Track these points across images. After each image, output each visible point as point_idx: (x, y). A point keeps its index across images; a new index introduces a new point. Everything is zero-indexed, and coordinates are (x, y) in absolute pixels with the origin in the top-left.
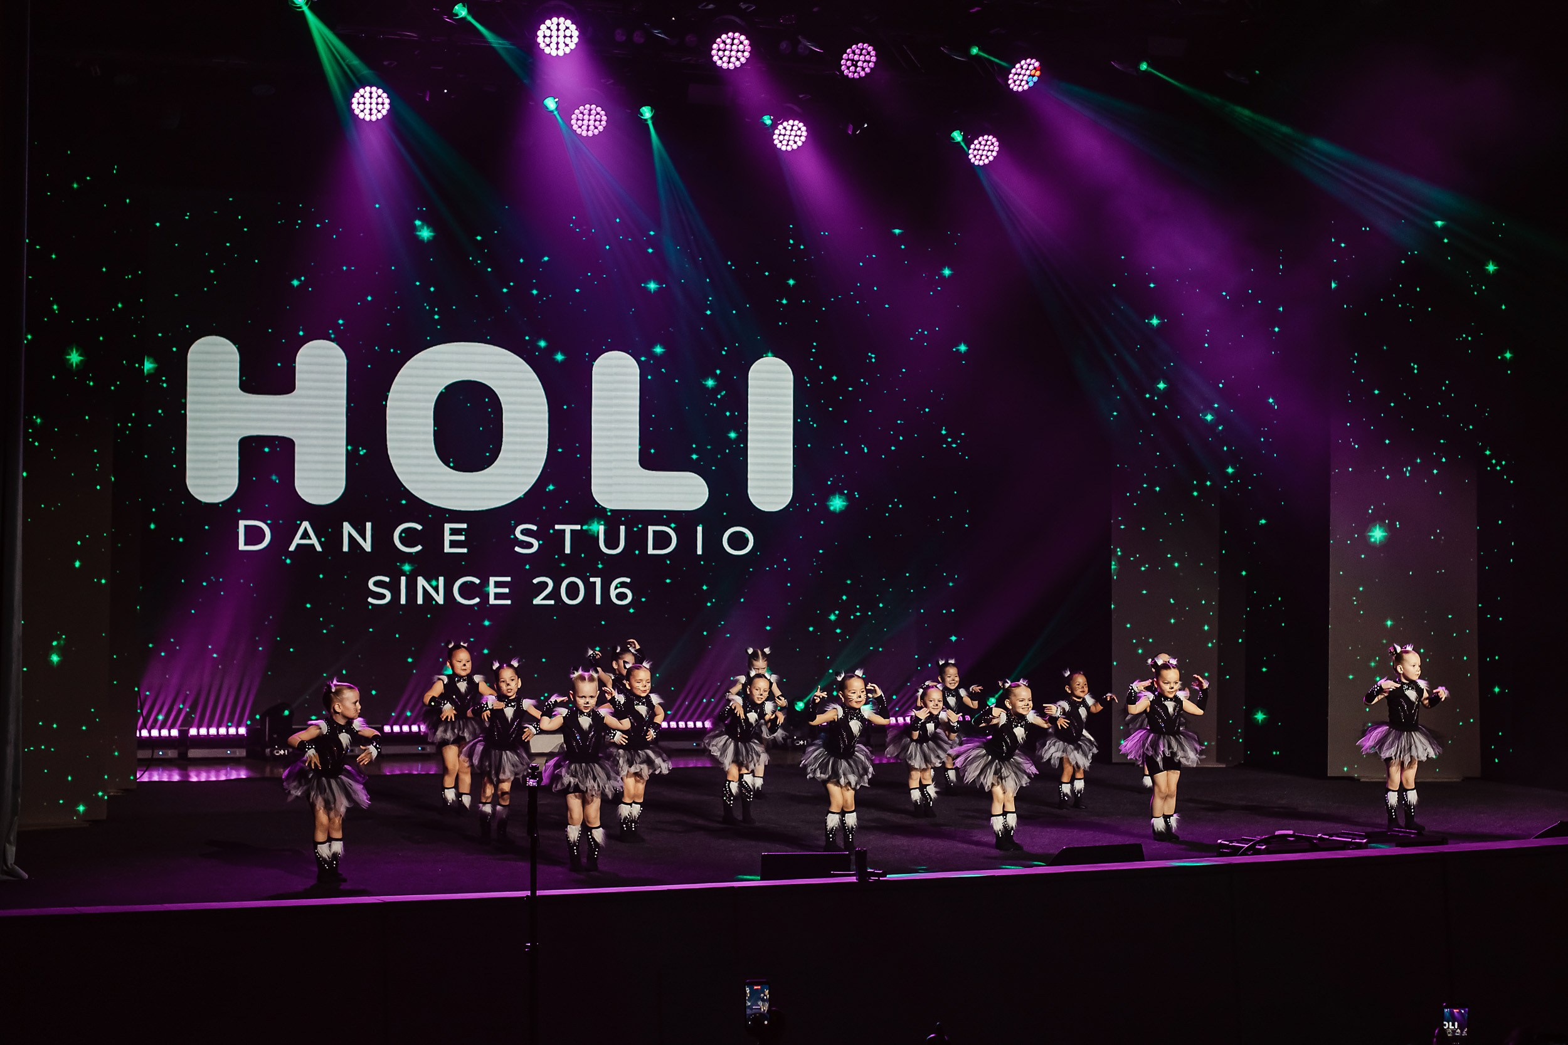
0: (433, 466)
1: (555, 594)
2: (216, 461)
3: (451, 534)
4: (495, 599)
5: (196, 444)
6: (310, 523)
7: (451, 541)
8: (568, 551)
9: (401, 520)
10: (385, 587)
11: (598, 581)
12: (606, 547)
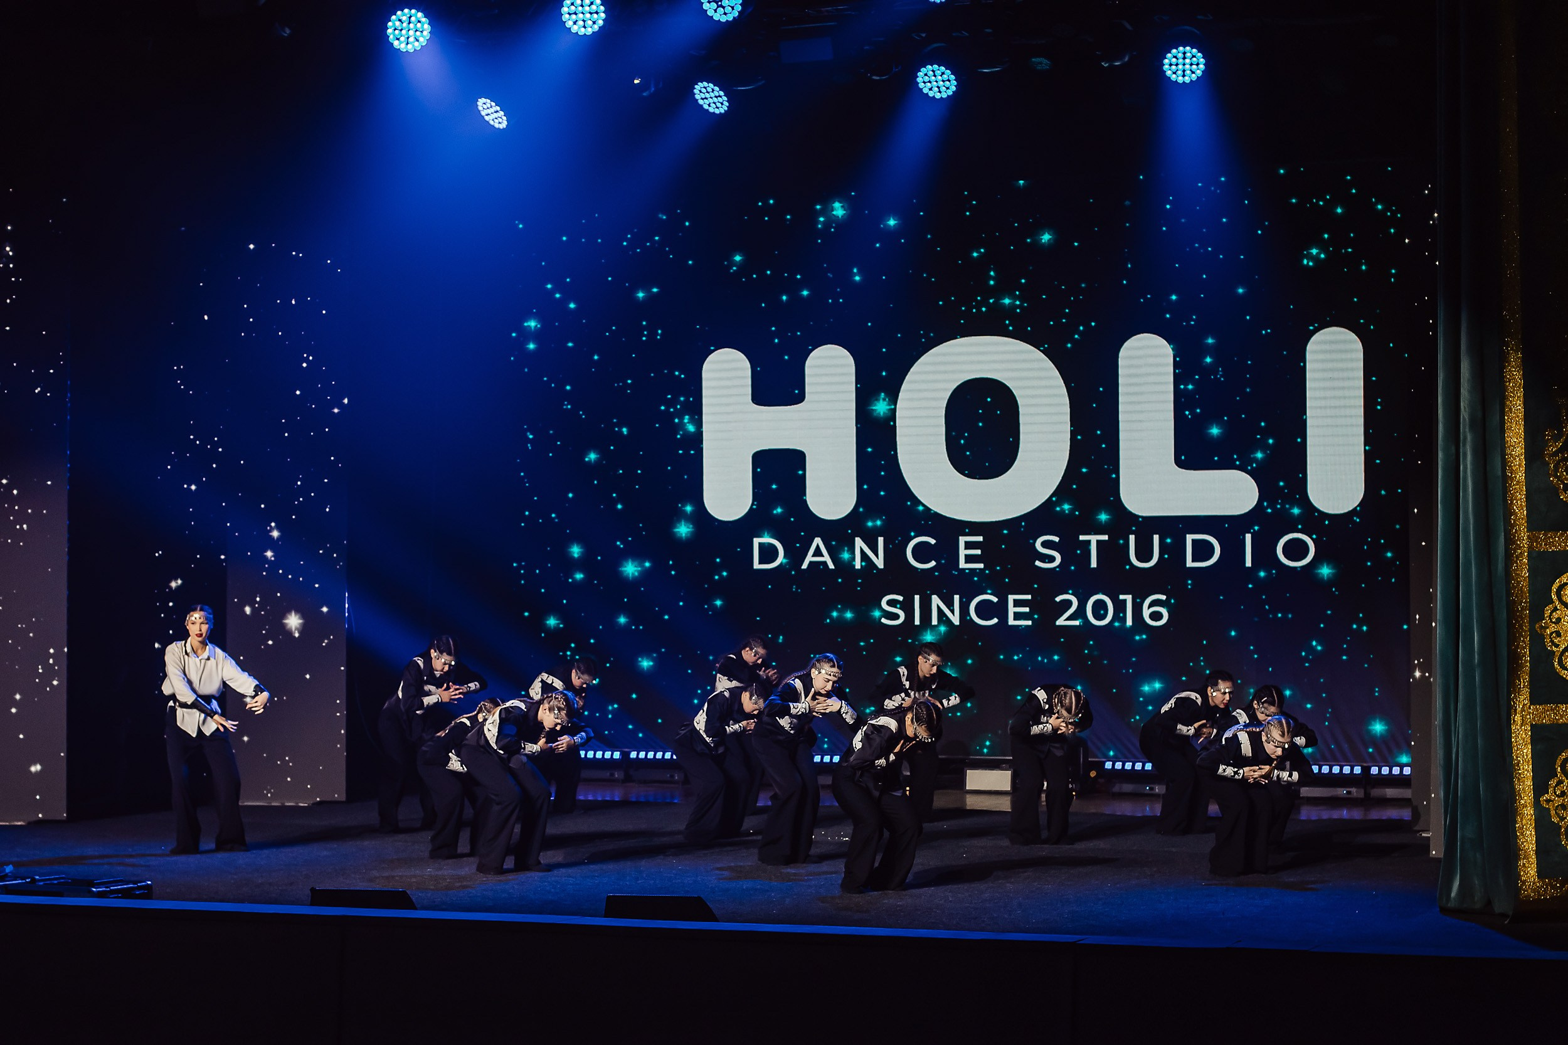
0: (945, 472)
1: (1080, 613)
3: (966, 548)
4: (1015, 619)
6: (822, 540)
7: (966, 555)
8: (1094, 564)
9: (912, 534)
10: (898, 606)
11: (1128, 598)
12: (1138, 560)
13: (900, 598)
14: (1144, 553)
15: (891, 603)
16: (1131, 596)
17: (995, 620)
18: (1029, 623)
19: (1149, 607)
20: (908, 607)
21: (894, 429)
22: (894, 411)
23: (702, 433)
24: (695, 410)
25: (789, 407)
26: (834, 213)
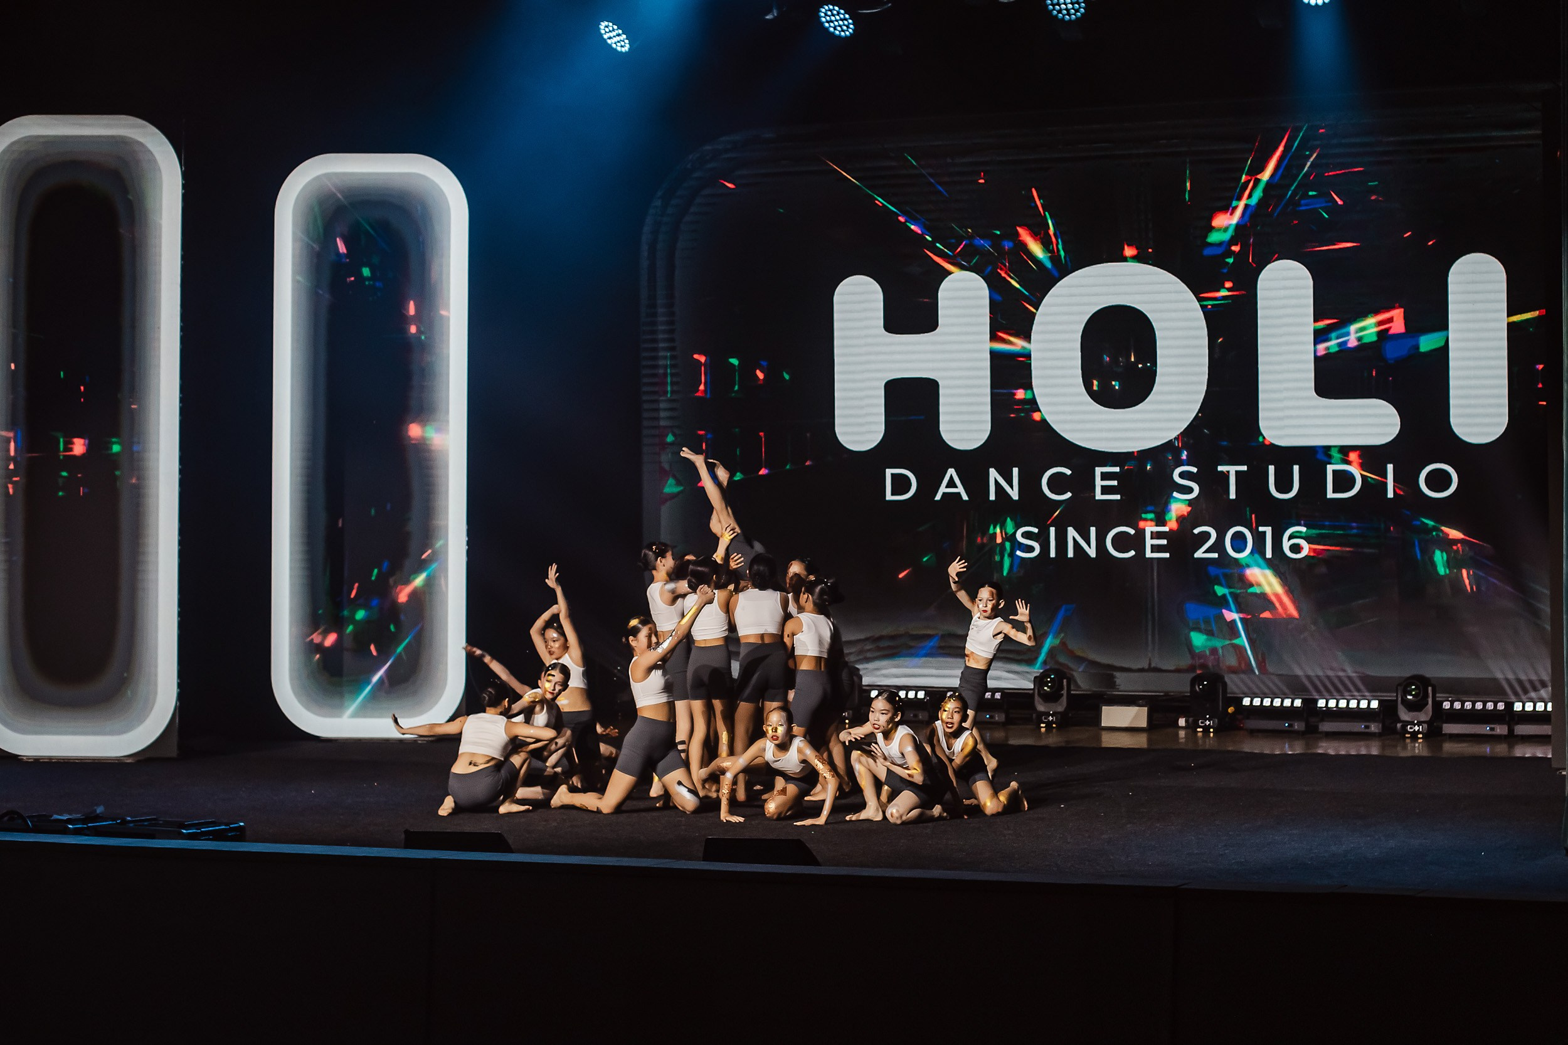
0: (1081, 403)
1: (1219, 546)
2: (862, 407)
3: (1102, 480)
4: (1153, 551)
5: (845, 390)
6: (956, 471)
7: (1102, 486)
8: (1233, 496)
9: (1048, 465)
10: (1033, 538)
11: (1268, 530)
12: (1277, 491)
13: (1036, 530)
14: (1284, 484)
15: (1026, 535)
16: (1270, 528)
17: (1132, 553)
18: (1167, 555)
19: (1290, 538)
20: (1043, 539)
22: (1028, 349)
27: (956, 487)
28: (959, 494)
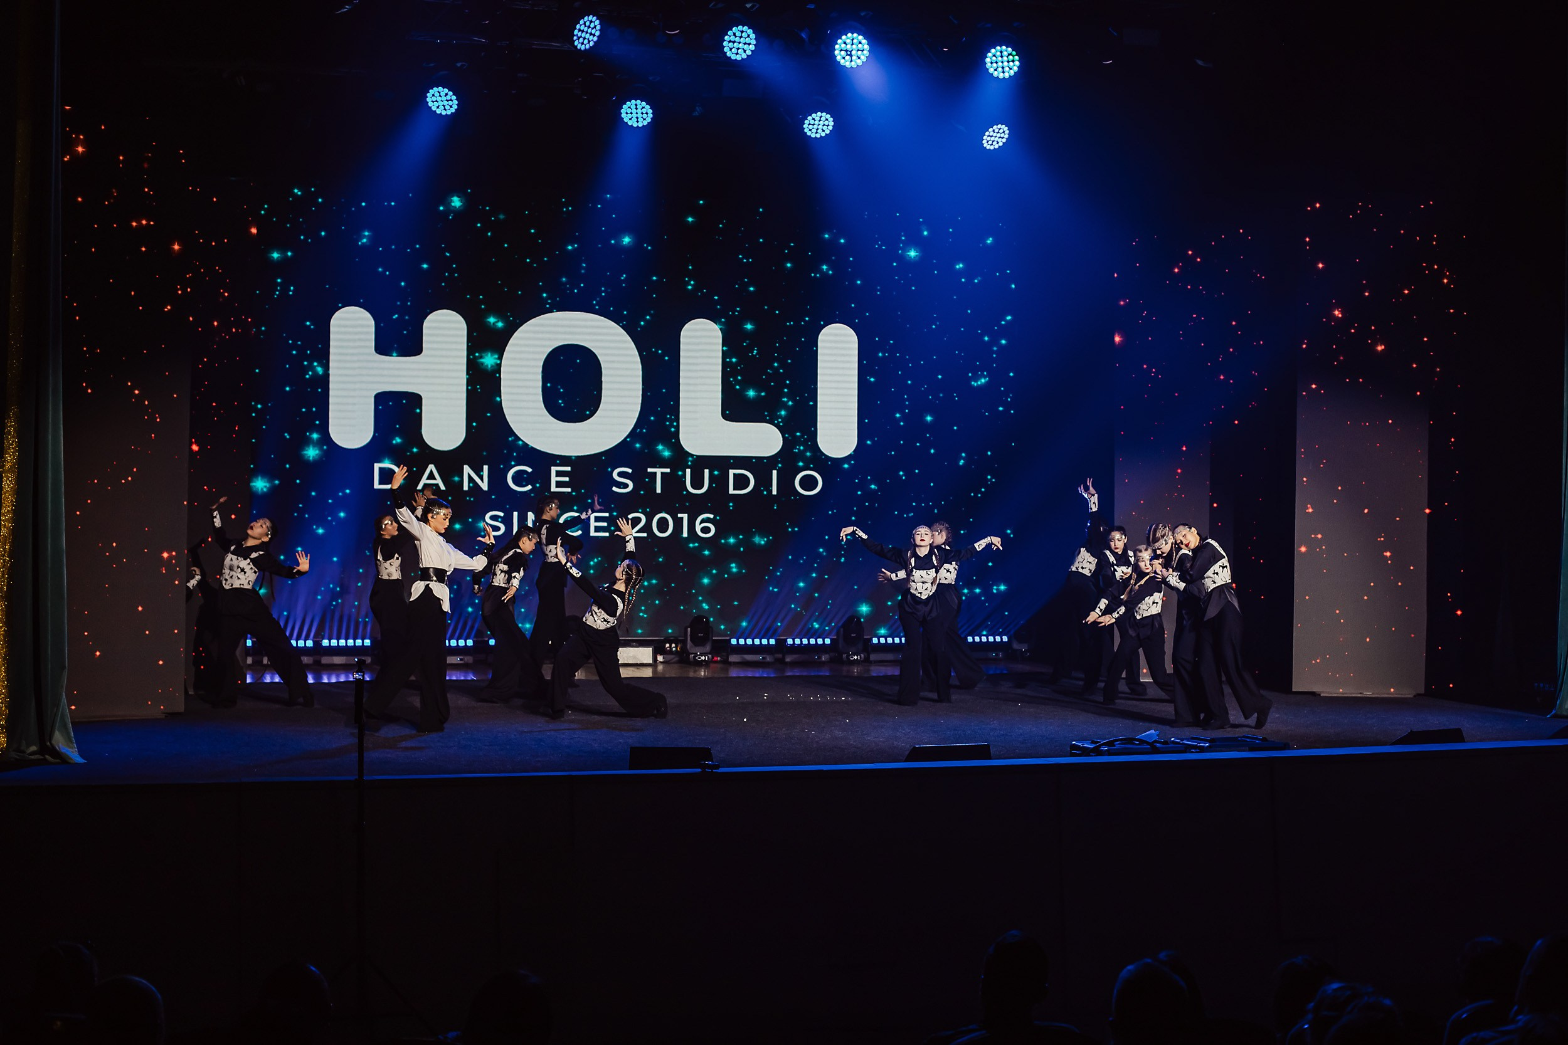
0: (541, 417)
1: (647, 528)
2: (354, 411)
3: (557, 476)
4: (596, 531)
5: (337, 397)
6: (435, 466)
7: (557, 482)
8: (659, 490)
9: (513, 463)
10: (500, 520)
11: (685, 516)
12: (692, 487)
13: (502, 514)
14: (697, 483)
15: (493, 518)
16: (686, 515)
17: (580, 532)
18: (607, 534)
19: (702, 521)
20: (508, 521)
21: (499, 380)
22: (499, 365)
23: (328, 375)
24: (324, 357)
25: (408, 358)
26: (453, 204)
27: (435, 479)
28: (437, 485)
